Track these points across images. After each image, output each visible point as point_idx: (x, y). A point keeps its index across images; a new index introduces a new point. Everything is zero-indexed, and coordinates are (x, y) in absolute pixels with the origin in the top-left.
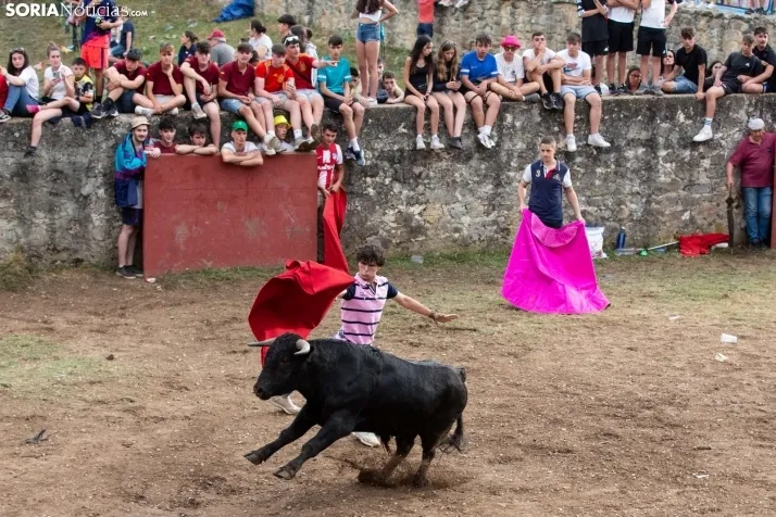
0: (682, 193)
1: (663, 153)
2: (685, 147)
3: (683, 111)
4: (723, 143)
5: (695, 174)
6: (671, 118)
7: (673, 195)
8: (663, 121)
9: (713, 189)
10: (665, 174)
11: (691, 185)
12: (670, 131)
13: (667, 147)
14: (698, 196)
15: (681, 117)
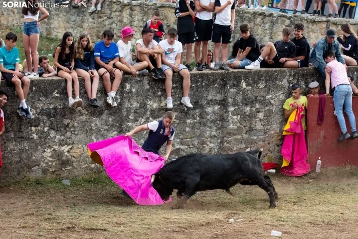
0: (245, 136)
1: (231, 109)
2: (246, 105)
3: (245, 80)
4: (272, 101)
5: (254, 123)
6: (237, 85)
7: (239, 137)
8: (231, 87)
9: (265, 133)
10: (233, 123)
11: (251, 130)
12: (237, 94)
13: (234, 106)
14: (255, 138)
15: (244, 85)
